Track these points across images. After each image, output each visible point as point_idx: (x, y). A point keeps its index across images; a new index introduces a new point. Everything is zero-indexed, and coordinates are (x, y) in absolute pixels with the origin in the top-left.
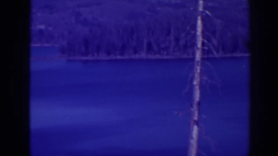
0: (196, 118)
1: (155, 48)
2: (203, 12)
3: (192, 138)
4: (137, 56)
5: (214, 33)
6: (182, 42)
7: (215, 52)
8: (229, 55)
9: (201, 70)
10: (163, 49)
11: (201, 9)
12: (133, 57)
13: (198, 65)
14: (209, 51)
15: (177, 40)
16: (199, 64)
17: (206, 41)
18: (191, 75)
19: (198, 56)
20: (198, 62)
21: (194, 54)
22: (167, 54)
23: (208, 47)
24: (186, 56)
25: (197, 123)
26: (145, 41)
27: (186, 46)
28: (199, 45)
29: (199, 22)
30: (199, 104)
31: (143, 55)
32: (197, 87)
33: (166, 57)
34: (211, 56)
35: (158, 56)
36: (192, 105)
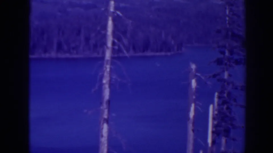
0: (105, 116)
1: (65, 47)
2: (113, 13)
3: (102, 136)
4: (47, 55)
5: (125, 33)
6: (92, 42)
7: (125, 51)
8: (140, 54)
9: (111, 69)
10: (74, 48)
11: (112, 10)
12: (43, 56)
13: (107, 64)
14: (120, 50)
15: (87, 39)
16: (109, 62)
17: (116, 41)
18: (100, 74)
19: (108, 55)
20: (108, 61)
21: (104, 53)
22: (77, 53)
23: (119, 46)
24: (95, 55)
25: (107, 121)
26: (55, 41)
27: (95, 46)
28: (109, 44)
29: (110, 23)
30: (109, 102)
31: (53, 54)
32: (107, 86)
33: (75, 56)
34: (121, 55)
35: (68, 55)
36: (101, 103)
